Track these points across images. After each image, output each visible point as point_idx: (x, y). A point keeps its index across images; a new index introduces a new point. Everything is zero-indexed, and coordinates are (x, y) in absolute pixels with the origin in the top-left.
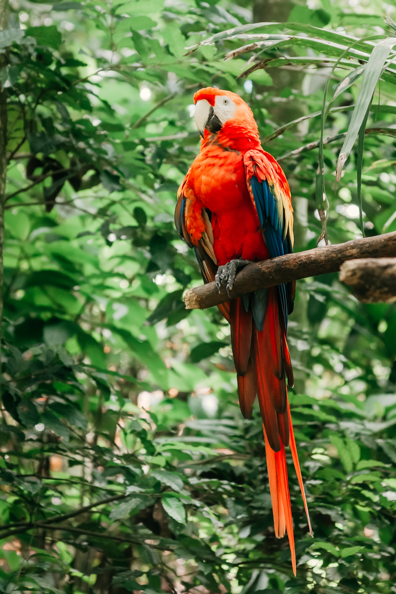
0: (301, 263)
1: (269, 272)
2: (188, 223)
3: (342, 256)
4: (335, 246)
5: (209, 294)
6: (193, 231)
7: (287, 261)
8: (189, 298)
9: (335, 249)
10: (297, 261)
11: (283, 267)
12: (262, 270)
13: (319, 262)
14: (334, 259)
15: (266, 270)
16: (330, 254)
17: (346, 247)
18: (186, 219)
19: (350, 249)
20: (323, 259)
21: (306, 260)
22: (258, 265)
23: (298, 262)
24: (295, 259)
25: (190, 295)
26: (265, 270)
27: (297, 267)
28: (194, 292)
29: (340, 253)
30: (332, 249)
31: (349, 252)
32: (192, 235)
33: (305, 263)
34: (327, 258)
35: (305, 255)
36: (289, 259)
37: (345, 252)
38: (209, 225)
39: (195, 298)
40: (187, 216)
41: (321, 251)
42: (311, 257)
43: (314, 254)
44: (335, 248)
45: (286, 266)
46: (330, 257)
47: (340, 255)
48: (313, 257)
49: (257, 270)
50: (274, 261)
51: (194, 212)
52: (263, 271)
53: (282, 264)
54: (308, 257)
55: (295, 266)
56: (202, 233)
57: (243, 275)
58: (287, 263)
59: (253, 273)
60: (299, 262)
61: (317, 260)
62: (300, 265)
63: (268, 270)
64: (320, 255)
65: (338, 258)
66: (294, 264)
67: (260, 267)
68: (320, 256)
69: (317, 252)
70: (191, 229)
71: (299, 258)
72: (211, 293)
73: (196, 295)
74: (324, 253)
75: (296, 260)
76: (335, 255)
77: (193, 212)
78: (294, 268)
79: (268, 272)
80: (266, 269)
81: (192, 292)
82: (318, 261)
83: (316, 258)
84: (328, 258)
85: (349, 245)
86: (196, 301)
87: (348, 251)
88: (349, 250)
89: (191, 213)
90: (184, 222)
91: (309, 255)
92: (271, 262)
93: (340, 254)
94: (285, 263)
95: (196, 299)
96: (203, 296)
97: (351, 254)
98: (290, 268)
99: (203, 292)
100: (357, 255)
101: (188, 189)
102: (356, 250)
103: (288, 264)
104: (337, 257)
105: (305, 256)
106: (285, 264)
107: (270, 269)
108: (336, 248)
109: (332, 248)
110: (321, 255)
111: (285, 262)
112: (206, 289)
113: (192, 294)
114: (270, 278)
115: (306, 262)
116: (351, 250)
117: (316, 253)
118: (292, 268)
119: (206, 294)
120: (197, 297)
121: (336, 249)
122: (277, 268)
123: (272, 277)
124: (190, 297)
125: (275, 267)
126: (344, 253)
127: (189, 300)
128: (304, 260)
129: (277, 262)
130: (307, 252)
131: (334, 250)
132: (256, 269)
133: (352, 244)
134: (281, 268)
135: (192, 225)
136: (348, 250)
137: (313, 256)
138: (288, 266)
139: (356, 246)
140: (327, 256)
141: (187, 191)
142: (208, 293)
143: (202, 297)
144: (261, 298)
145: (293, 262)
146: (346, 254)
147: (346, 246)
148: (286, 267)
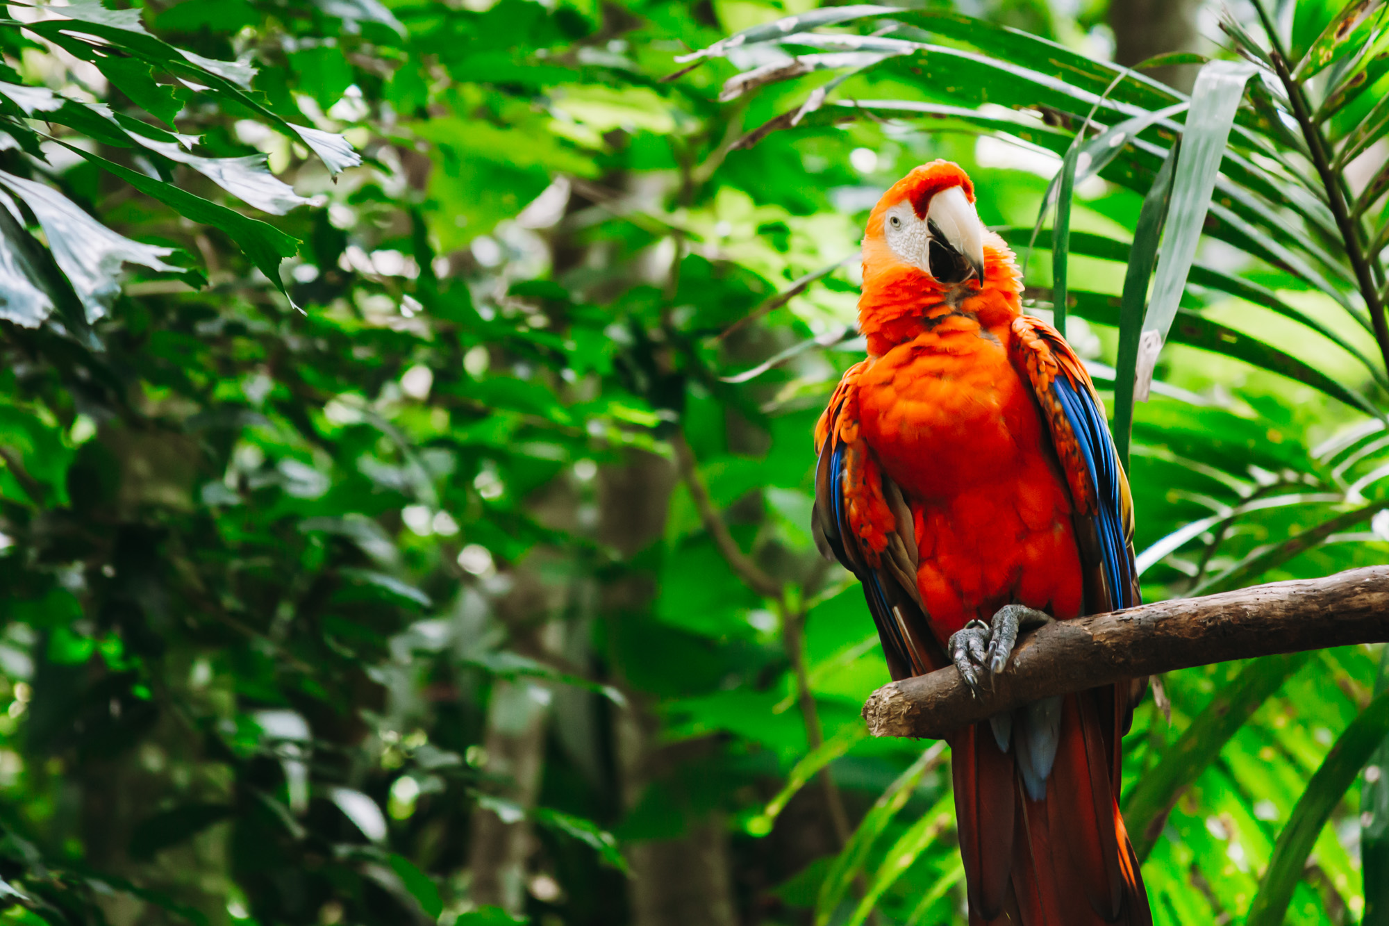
0: (1216, 625)
1: (1117, 645)
2: (853, 510)
3: (1336, 609)
4: (1313, 584)
5: (946, 699)
6: (867, 530)
7: (1172, 618)
8: (889, 709)
9: (1315, 591)
10: (1202, 618)
11: (1159, 633)
12: (1095, 640)
13: (1268, 623)
14: (1313, 615)
15: (1108, 642)
16: (1301, 604)
17: (1349, 586)
18: (847, 501)
19: (1363, 591)
20: (1281, 615)
21: (1231, 618)
22: (1078, 626)
23: (1205, 623)
24: (1195, 615)
25: (892, 702)
26: (1105, 641)
27: (1201, 635)
28: (902, 693)
29: (1332, 601)
30: (1308, 591)
31: (1361, 600)
32: (864, 540)
33: (1228, 624)
34: (1292, 613)
35: (1225, 604)
36: (1176, 613)
37: (1347, 599)
38: (907, 514)
39: (905, 710)
40: (851, 493)
41: (1272, 595)
42: (1246, 610)
43: (1251, 603)
44: (1312, 587)
45: (1168, 631)
46: (1301, 612)
47: (1333, 608)
48: (1252, 609)
49: (1081, 640)
50: (1131, 618)
51: (866, 482)
52: (1098, 642)
53: (1156, 626)
54: (1233, 610)
55: (1195, 631)
56: (890, 536)
57: (1038, 651)
58: (1171, 622)
59: (1068, 648)
60: (1210, 621)
61: (1262, 618)
62: (1210, 628)
63: (1114, 641)
64: (1272, 605)
65: (1326, 614)
66: (1192, 626)
67: (1090, 633)
68: (1273, 608)
69: (1261, 597)
70: (862, 526)
71: (1206, 611)
72: (950, 697)
73: (909, 701)
74: (1282, 601)
75: (1199, 617)
76: (1316, 607)
77: (864, 483)
78: (1190, 638)
79: (1113, 647)
80: (1107, 639)
81: (896, 692)
82: (1266, 619)
83: (1259, 612)
84: (1294, 615)
85: (1358, 582)
86: (908, 716)
87: (1358, 597)
88: (1359, 594)
89: (860, 486)
90: (843, 509)
91: (1237, 604)
92: (1121, 621)
93: (1331, 603)
94: (1166, 624)
95: (908, 711)
96: (928, 704)
97: (1367, 605)
98: (1180, 636)
99: (927, 693)
100: (1384, 609)
101: (850, 422)
102: (1381, 596)
103: (1173, 626)
104: (1325, 612)
105: (1225, 607)
106: (1166, 627)
107: (1118, 638)
108: (1319, 588)
109: (1306, 588)
110: (1275, 605)
111: (1166, 622)
112: (937, 687)
113: (896, 698)
114: (1117, 661)
115: (1229, 621)
116: (1366, 596)
117: (1260, 601)
118: (1186, 636)
119: (938, 700)
120: (913, 705)
121: (1319, 590)
122: (1142, 636)
123: (1121, 660)
124: (892, 705)
125: (1135, 634)
126: (1346, 603)
127: (888, 714)
128: (1222, 616)
129: (1140, 619)
130: (1228, 597)
131: (1312, 594)
132: (1077, 636)
133: (1367, 580)
134: (1154, 635)
135: (865, 515)
136: (1356, 594)
137: (1249, 607)
138: (1173, 633)
139: (1381, 585)
140: (1293, 609)
141: (848, 429)
142: (944, 697)
143: (927, 706)
144: (1047, 713)
145: (1188, 622)
146: (1351, 603)
147: (1348, 582)
148: (1167, 634)
